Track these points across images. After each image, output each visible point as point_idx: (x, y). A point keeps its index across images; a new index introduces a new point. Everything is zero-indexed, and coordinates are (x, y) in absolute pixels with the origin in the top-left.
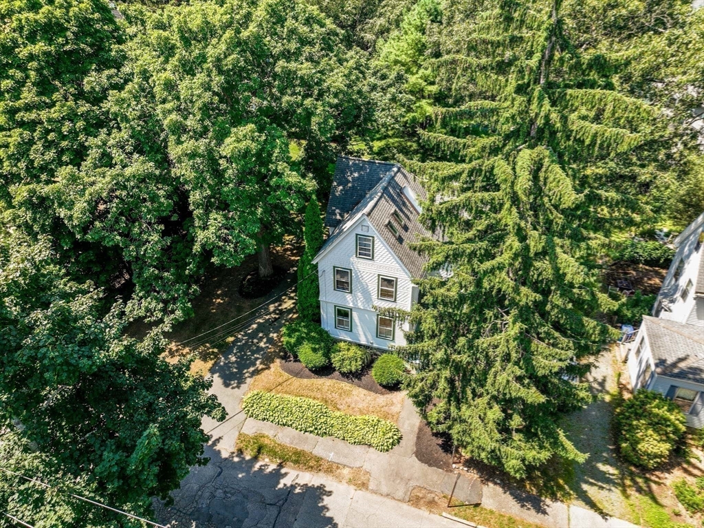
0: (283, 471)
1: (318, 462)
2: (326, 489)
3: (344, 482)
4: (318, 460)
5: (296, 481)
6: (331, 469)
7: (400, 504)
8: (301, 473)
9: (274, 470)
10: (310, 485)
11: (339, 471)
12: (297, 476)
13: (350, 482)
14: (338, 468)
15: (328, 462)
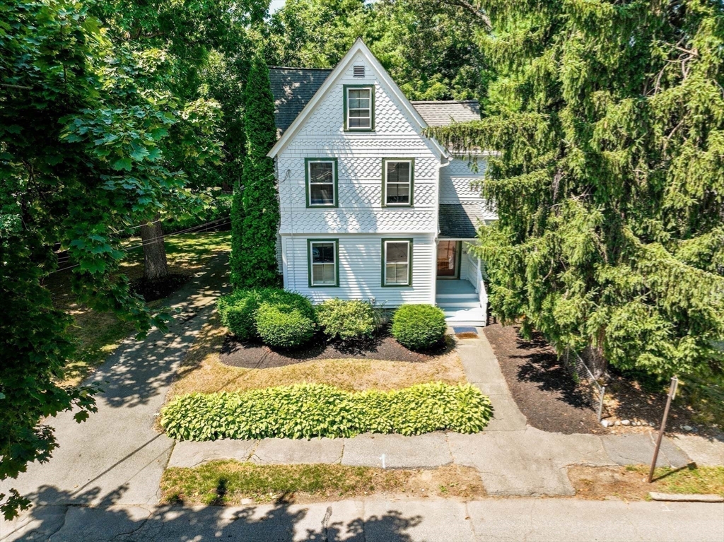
0: (293, 509)
1: (361, 474)
2: (402, 516)
3: (433, 495)
4: (361, 471)
5: (332, 520)
6: (394, 481)
7: (565, 502)
8: (334, 505)
9: (271, 512)
10: (365, 519)
11: (411, 480)
12: (329, 510)
13: (444, 491)
14: (407, 475)
15: (382, 470)
